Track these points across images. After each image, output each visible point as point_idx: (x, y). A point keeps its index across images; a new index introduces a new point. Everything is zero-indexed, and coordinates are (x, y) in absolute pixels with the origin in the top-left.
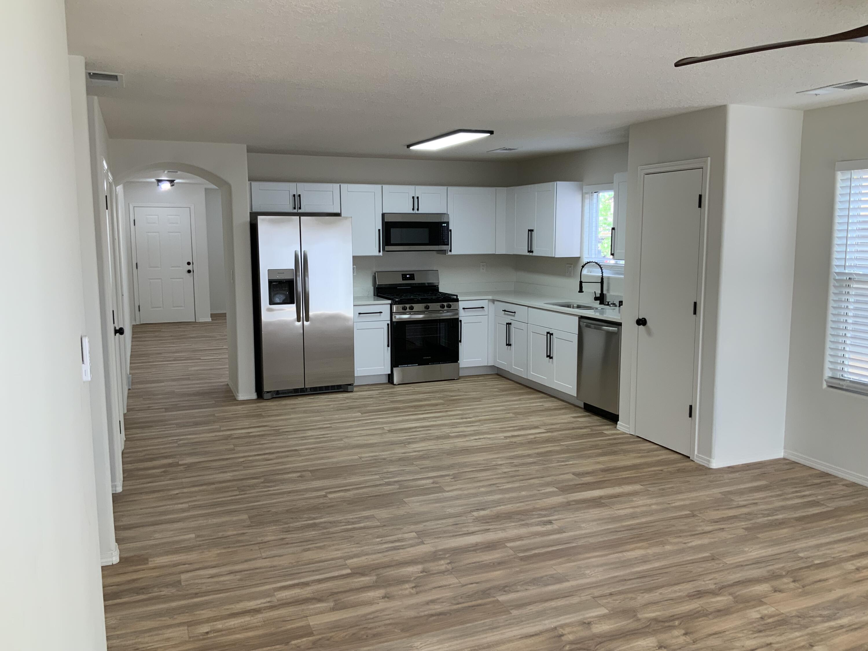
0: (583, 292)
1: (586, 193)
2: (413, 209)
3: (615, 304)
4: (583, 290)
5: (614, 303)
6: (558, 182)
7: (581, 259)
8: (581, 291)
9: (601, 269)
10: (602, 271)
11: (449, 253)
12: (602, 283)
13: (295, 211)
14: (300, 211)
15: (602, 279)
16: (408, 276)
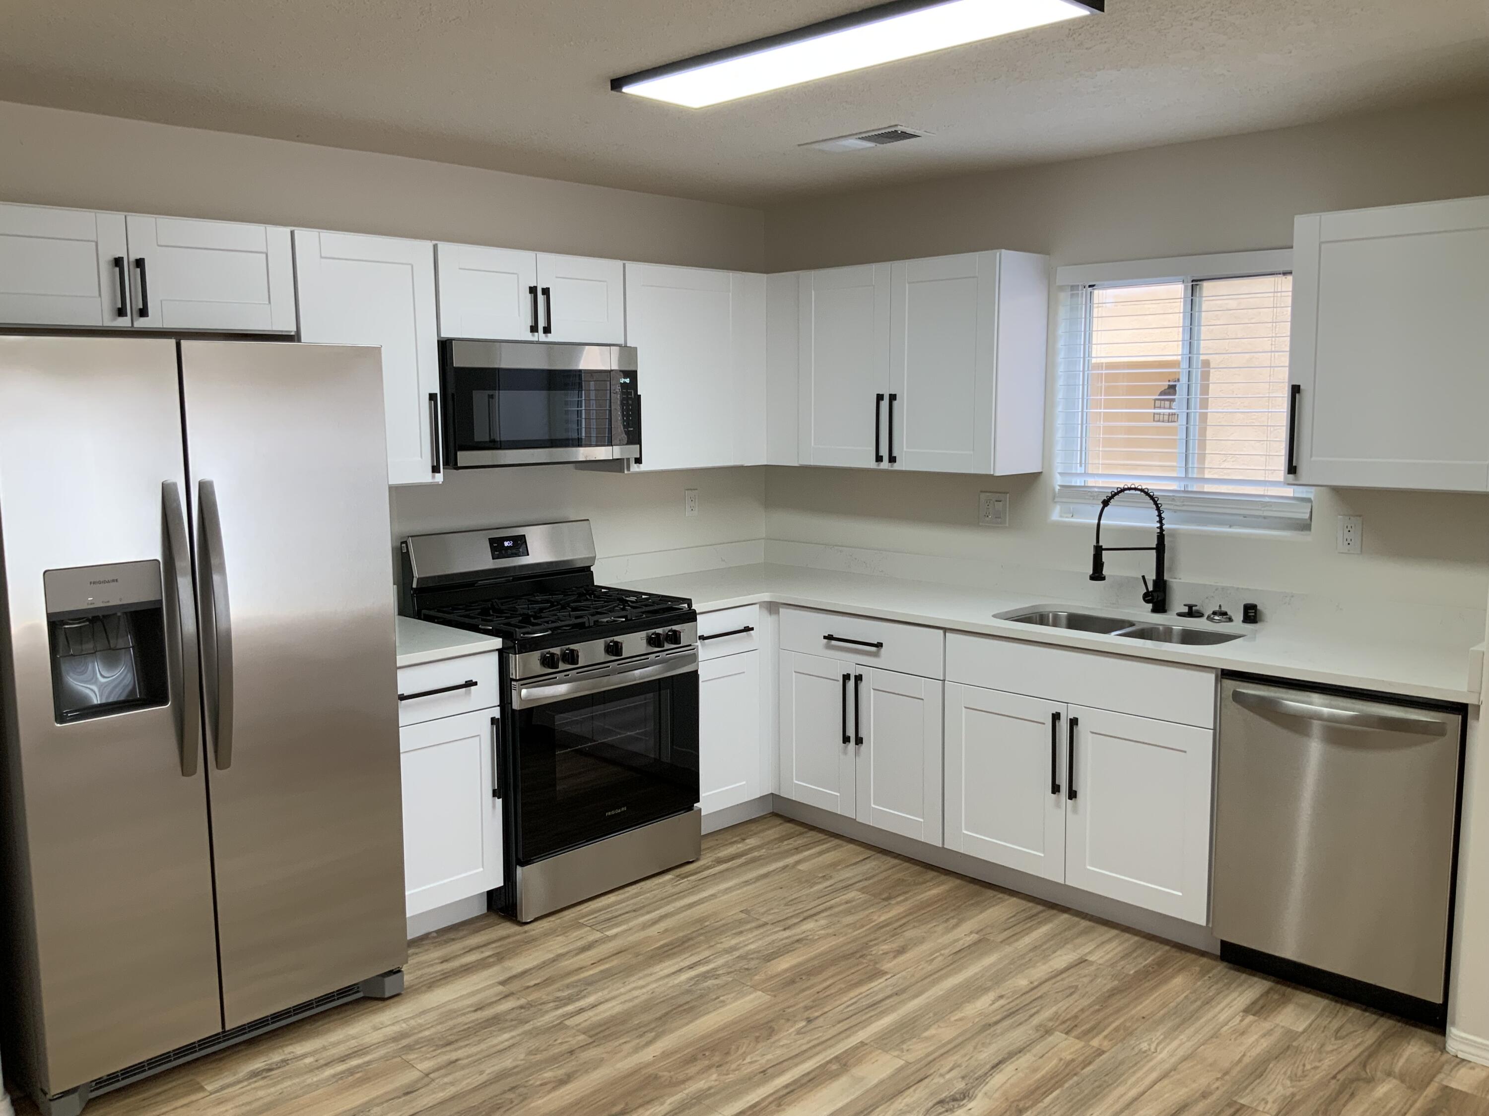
0: (1103, 579)
1: (1061, 288)
2: (534, 329)
3: (1225, 614)
4: (1105, 572)
5: (1224, 609)
6: (1003, 251)
7: (1042, 477)
8: (1097, 574)
9: (1158, 509)
10: (1160, 515)
11: (635, 468)
12: (1160, 548)
13: (124, 322)
14: (142, 323)
15: (1161, 537)
16: (506, 544)
